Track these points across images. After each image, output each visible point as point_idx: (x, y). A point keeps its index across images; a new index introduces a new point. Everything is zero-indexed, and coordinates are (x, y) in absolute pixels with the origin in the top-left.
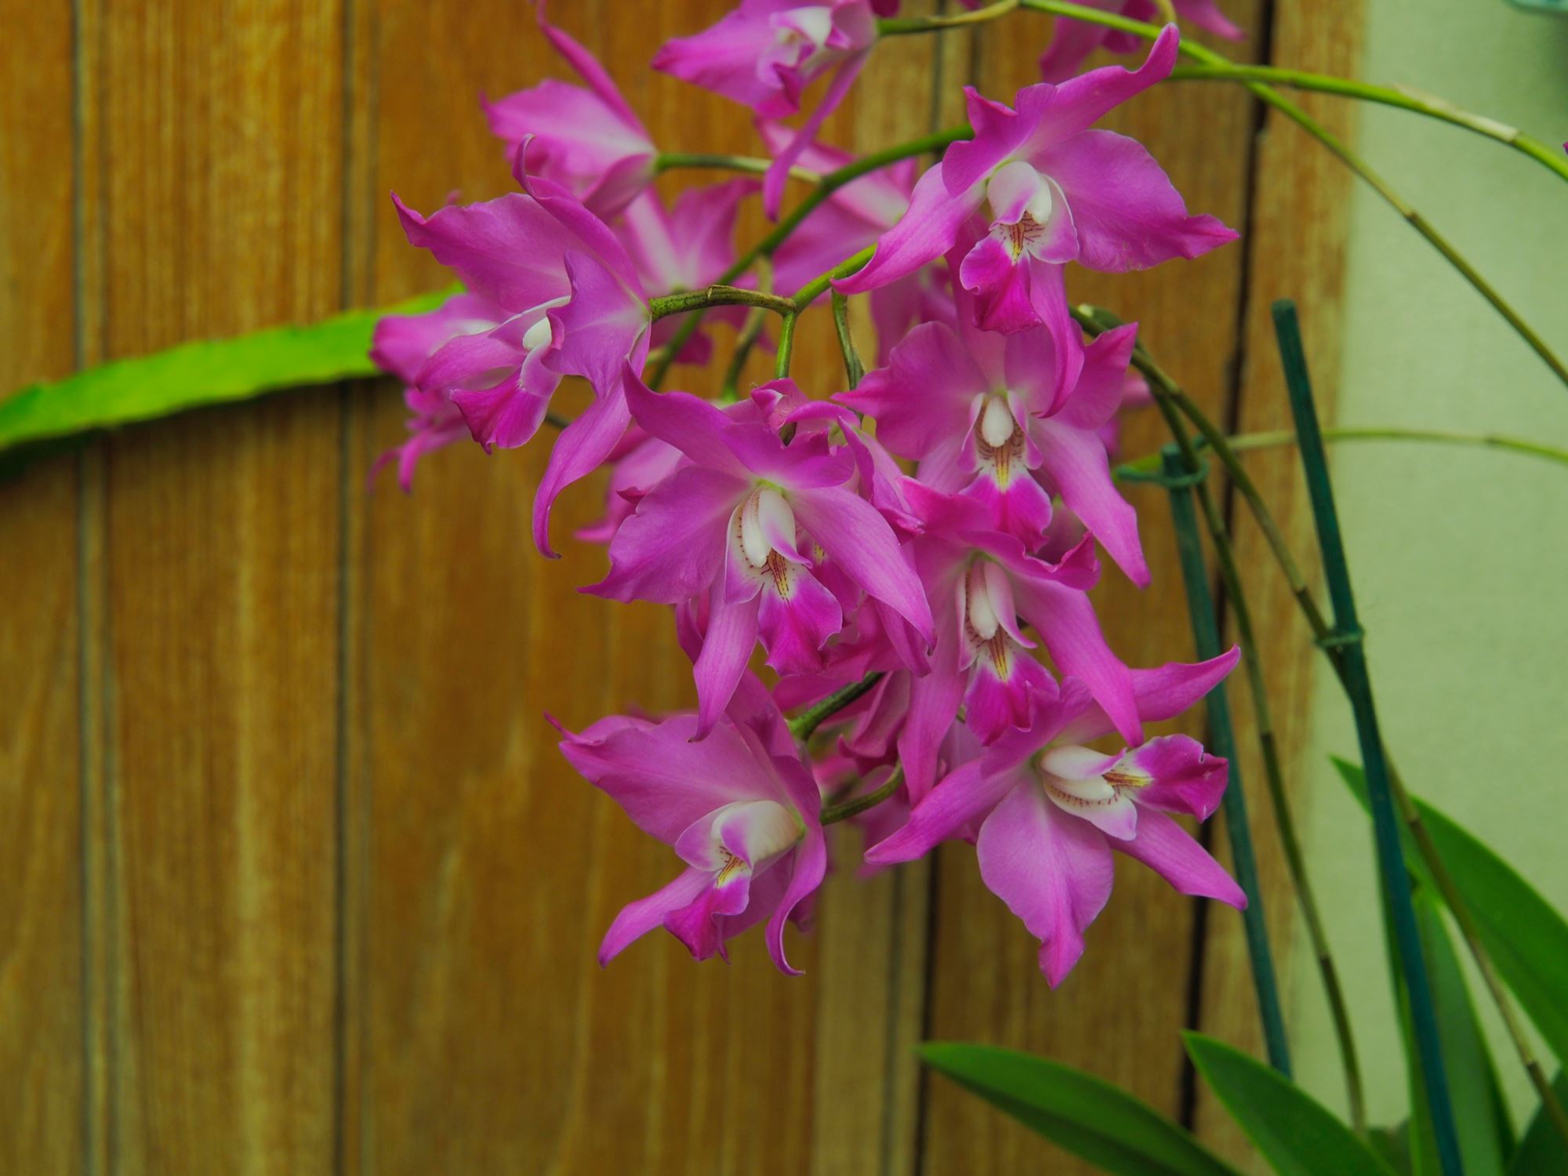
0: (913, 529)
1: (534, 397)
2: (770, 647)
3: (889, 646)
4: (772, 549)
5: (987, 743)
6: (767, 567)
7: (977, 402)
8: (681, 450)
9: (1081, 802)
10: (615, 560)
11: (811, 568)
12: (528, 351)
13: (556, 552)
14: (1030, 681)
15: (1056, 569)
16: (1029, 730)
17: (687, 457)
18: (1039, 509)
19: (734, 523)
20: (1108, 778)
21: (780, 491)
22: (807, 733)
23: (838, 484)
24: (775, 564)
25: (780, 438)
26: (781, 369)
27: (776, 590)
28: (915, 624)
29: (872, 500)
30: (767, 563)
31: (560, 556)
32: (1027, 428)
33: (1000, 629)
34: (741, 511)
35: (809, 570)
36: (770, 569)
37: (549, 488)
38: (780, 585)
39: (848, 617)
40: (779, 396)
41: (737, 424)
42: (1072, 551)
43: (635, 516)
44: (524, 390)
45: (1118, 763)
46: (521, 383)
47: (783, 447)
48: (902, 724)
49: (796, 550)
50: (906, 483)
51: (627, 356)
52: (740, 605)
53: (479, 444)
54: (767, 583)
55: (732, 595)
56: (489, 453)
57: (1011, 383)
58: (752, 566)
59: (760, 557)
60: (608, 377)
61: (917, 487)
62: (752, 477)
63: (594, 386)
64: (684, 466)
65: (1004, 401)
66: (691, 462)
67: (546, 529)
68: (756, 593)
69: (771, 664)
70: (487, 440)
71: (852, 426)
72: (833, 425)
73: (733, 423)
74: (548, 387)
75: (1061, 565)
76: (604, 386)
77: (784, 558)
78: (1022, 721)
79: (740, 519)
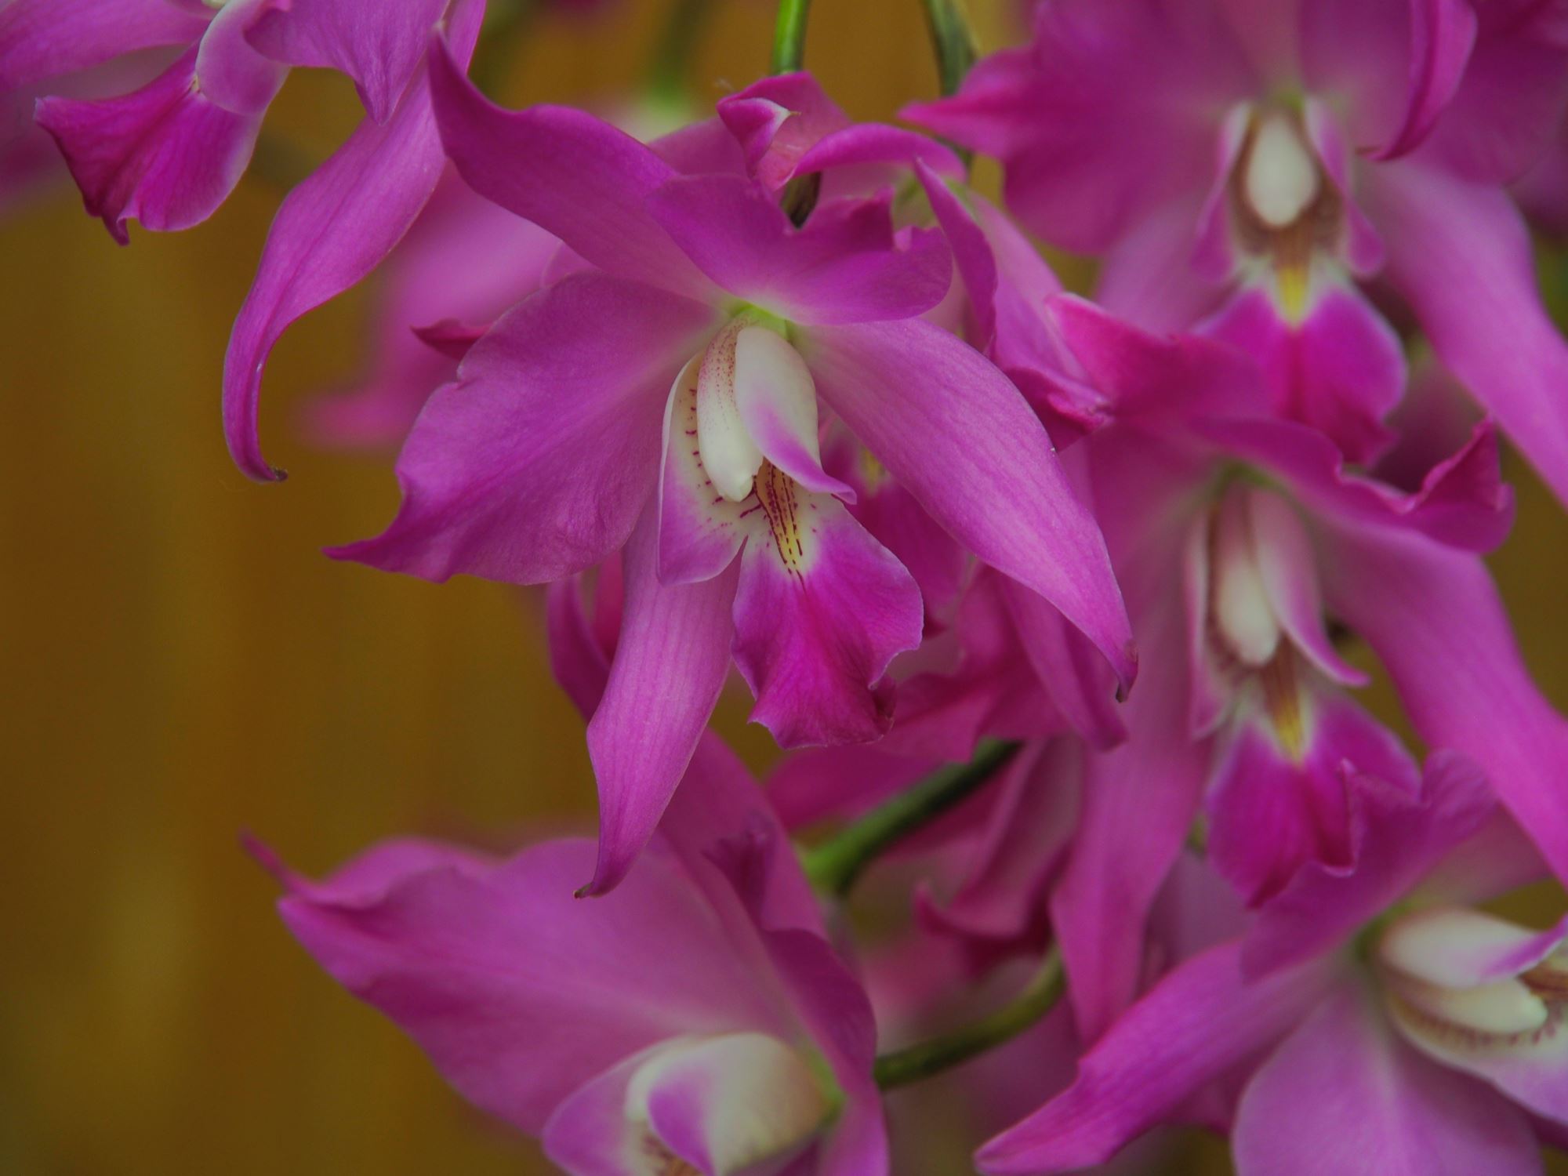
0: (1082, 414)
1: (226, 113)
2: (760, 681)
3: (1031, 681)
4: (765, 460)
5: (1256, 903)
6: (755, 502)
7: (1236, 121)
8: (562, 238)
9: (1474, 1037)
10: (410, 484)
11: (853, 502)
12: (215, 10)
13: (274, 466)
14: (1354, 760)
15: (1410, 505)
16: (1350, 872)
17: (571, 252)
18: (1374, 368)
19: (679, 401)
20: (1535, 983)
21: (783, 330)
22: (845, 880)
23: (915, 313)
24: (772, 494)
25: (784, 210)
26: (786, 50)
27: (773, 552)
28: (1088, 631)
29: (993, 350)
30: (754, 491)
31: (283, 476)
32: (1350, 179)
33: (1285, 644)
34: (697, 373)
35: (846, 505)
36: (761, 505)
37: (260, 322)
38: (783, 543)
39: (940, 614)
40: (781, 113)
41: (686, 178)
42: (1447, 465)
43: (455, 385)
44: (202, 98)
45: (1554, 947)
46: (197, 82)
47: (789, 230)
48: (1061, 863)
49: (818, 462)
50: (1068, 310)
51: (439, 25)
52: (692, 585)
53: (99, 222)
54: (755, 537)
55: (675, 566)
56: (123, 240)
57: (1314, 78)
58: (719, 499)
59: (738, 480)
60: (395, 70)
61: (1092, 317)
62: (722, 299)
63: (361, 91)
64: (568, 274)
65: (1296, 121)
66: (581, 265)
67: (253, 414)
68: (729, 561)
69: (761, 720)
70: (120, 211)
71: (947, 181)
72: (903, 177)
73: (676, 176)
74: (257, 93)
75: (1423, 496)
76: (386, 89)
77: (791, 482)
78: (1335, 853)
79: (694, 392)
